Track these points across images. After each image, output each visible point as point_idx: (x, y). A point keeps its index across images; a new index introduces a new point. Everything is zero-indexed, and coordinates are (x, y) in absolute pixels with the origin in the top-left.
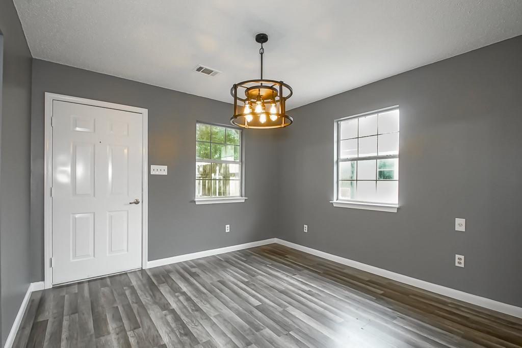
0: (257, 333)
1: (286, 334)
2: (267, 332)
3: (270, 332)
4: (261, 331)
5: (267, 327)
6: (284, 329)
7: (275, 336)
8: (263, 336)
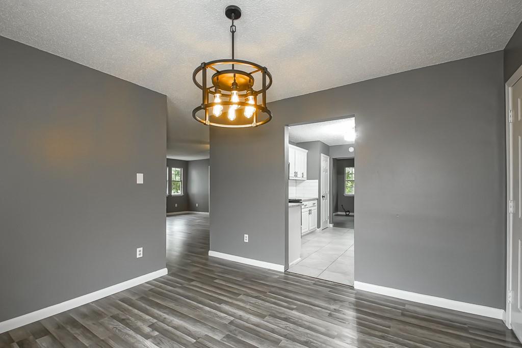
0: (228, 333)
1: (199, 338)
2: (218, 337)
3: (216, 337)
4: (224, 336)
5: (219, 342)
6: (202, 344)
7: (211, 334)
8: (221, 332)
